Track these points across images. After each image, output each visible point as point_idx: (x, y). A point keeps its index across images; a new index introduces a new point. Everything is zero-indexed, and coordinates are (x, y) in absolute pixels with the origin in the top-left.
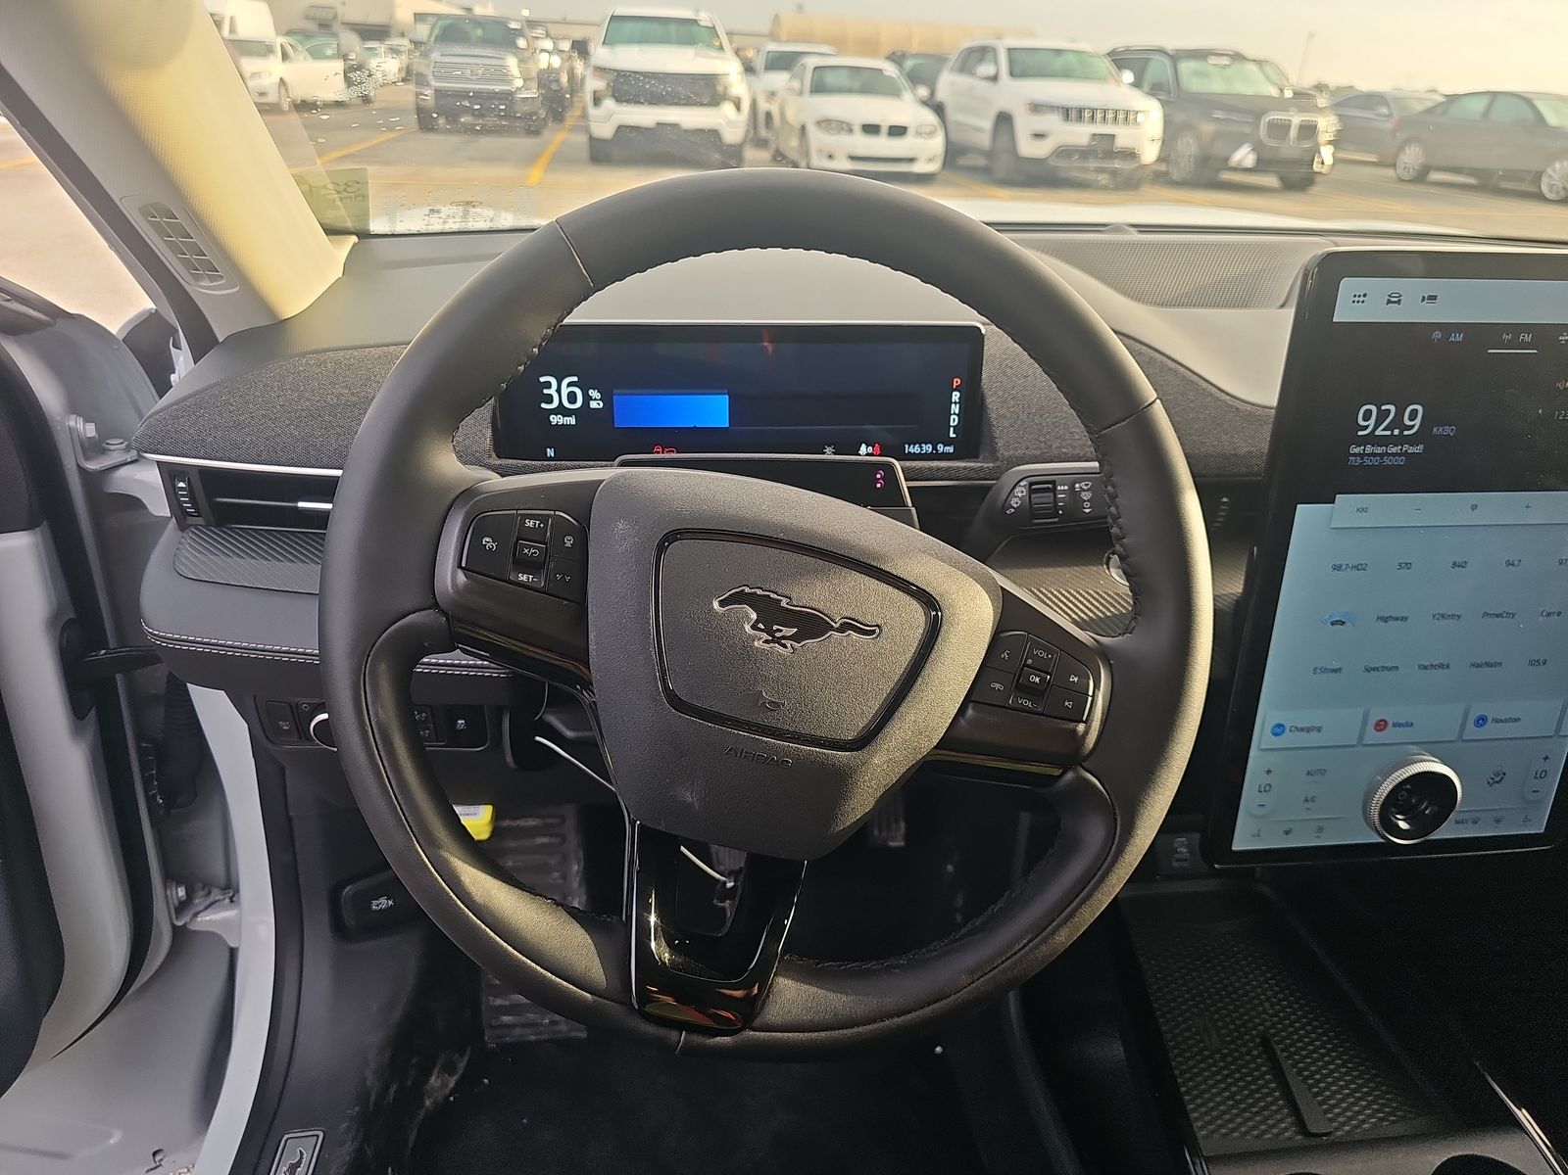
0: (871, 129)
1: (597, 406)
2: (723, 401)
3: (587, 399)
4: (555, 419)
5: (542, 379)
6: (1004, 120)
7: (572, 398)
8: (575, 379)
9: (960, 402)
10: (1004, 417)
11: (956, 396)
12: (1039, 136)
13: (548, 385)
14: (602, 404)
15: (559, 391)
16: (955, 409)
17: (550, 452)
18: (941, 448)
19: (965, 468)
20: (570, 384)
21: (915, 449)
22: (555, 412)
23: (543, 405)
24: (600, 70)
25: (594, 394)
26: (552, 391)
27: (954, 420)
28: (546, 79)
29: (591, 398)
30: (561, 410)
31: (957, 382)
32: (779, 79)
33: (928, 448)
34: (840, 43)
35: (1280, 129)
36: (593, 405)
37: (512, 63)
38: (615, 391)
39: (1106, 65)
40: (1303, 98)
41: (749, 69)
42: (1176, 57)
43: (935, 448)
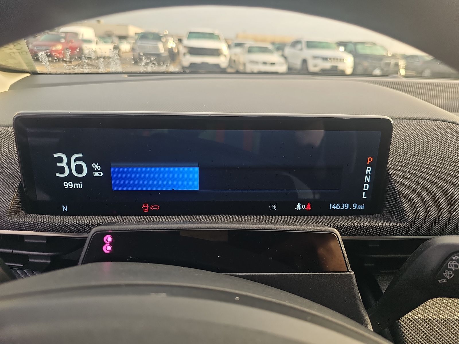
0: (265, 63)
1: (98, 175)
2: (195, 172)
3: (91, 170)
4: (67, 185)
5: (56, 155)
6: (305, 61)
7: (79, 169)
8: (81, 155)
9: (372, 174)
10: (405, 185)
11: (368, 170)
12: (315, 66)
13: (61, 160)
14: (102, 174)
15: (69, 164)
16: (367, 179)
17: (65, 208)
18: (355, 206)
19: (381, 227)
20: (77, 159)
21: (336, 207)
22: (67, 179)
23: (58, 175)
24: (186, 47)
25: (96, 166)
26: (64, 164)
27: (366, 187)
28: (171, 51)
29: (94, 170)
30: (71, 178)
31: (370, 160)
32: (238, 50)
33: (346, 206)
34: (256, 40)
35: (388, 64)
36: (96, 174)
37: (160, 45)
38: (112, 164)
39: (335, 46)
40: (394, 56)
41: (229, 47)
42: (356, 44)
43: (351, 206)
